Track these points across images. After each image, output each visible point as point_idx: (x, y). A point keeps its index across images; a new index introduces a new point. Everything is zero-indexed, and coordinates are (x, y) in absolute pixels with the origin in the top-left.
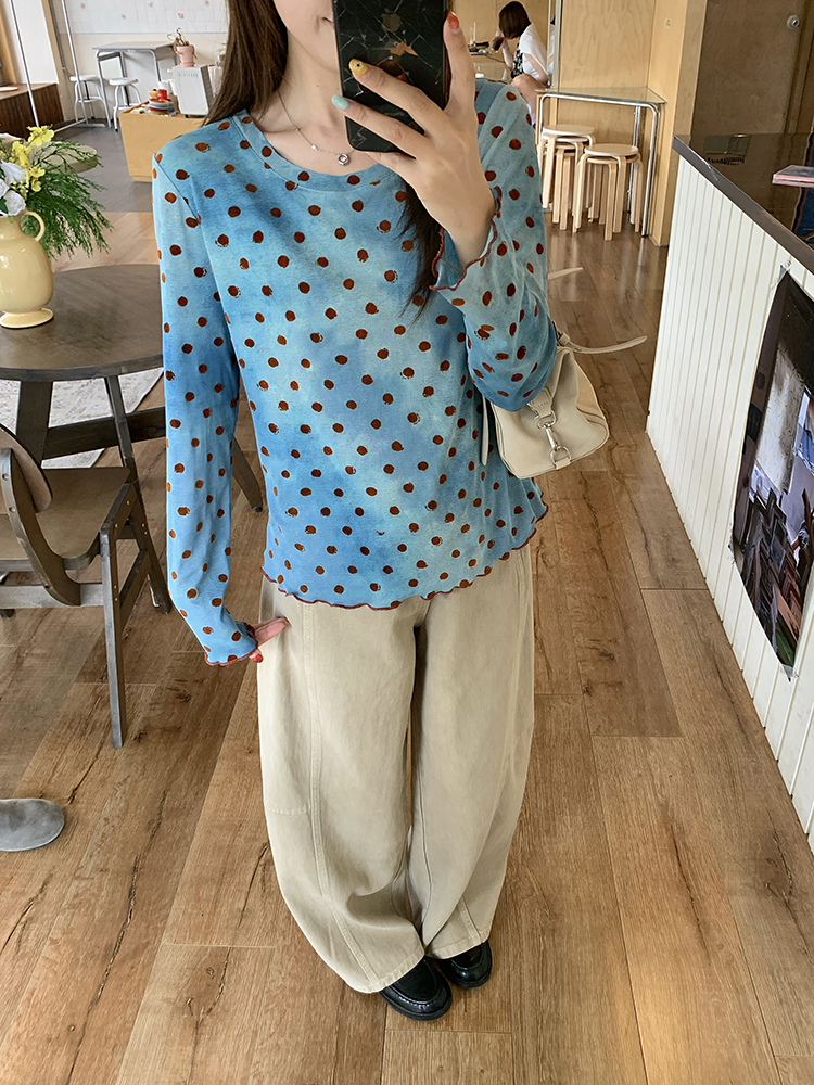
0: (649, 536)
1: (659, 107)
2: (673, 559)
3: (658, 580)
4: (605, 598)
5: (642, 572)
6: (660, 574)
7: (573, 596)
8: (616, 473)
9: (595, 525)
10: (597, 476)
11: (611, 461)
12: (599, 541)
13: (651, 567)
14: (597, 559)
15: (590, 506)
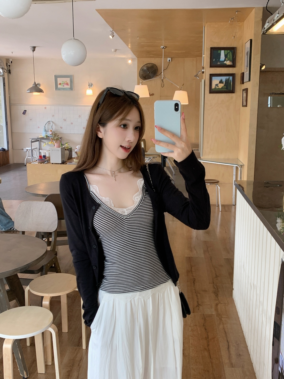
0: (230, 344)
1: (242, 166)
2: (240, 355)
3: (232, 364)
4: (208, 371)
5: (225, 359)
6: (234, 361)
7: (194, 370)
8: (218, 315)
9: (207, 338)
10: (210, 316)
11: (216, 310)
12: (208, 345)
13: (230, 358)
14: (206, 353)
15: (206, 329)
